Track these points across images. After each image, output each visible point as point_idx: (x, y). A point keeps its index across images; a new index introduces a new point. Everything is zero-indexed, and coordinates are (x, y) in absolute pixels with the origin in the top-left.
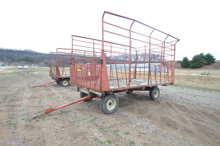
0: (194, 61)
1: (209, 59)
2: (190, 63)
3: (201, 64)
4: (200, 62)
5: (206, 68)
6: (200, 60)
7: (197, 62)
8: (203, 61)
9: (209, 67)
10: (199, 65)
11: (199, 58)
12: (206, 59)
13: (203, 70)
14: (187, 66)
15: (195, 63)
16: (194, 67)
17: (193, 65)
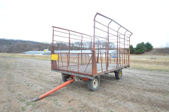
0: (138, 48)
1: (149, 47)
2: (135, 50)
3: (143, 50)
4: (142, 49)
5: (147, 54)
6: (142, 47)
7: (140, 49)
8: (144, 48)
9: (149, 53)
10: (142, 52)
11: (141, 46)
12: (146, 47)
13: (145, 55)
14: (132, 52)
15: (139, 50)
16: (138, 53)
17: (138, 52)
